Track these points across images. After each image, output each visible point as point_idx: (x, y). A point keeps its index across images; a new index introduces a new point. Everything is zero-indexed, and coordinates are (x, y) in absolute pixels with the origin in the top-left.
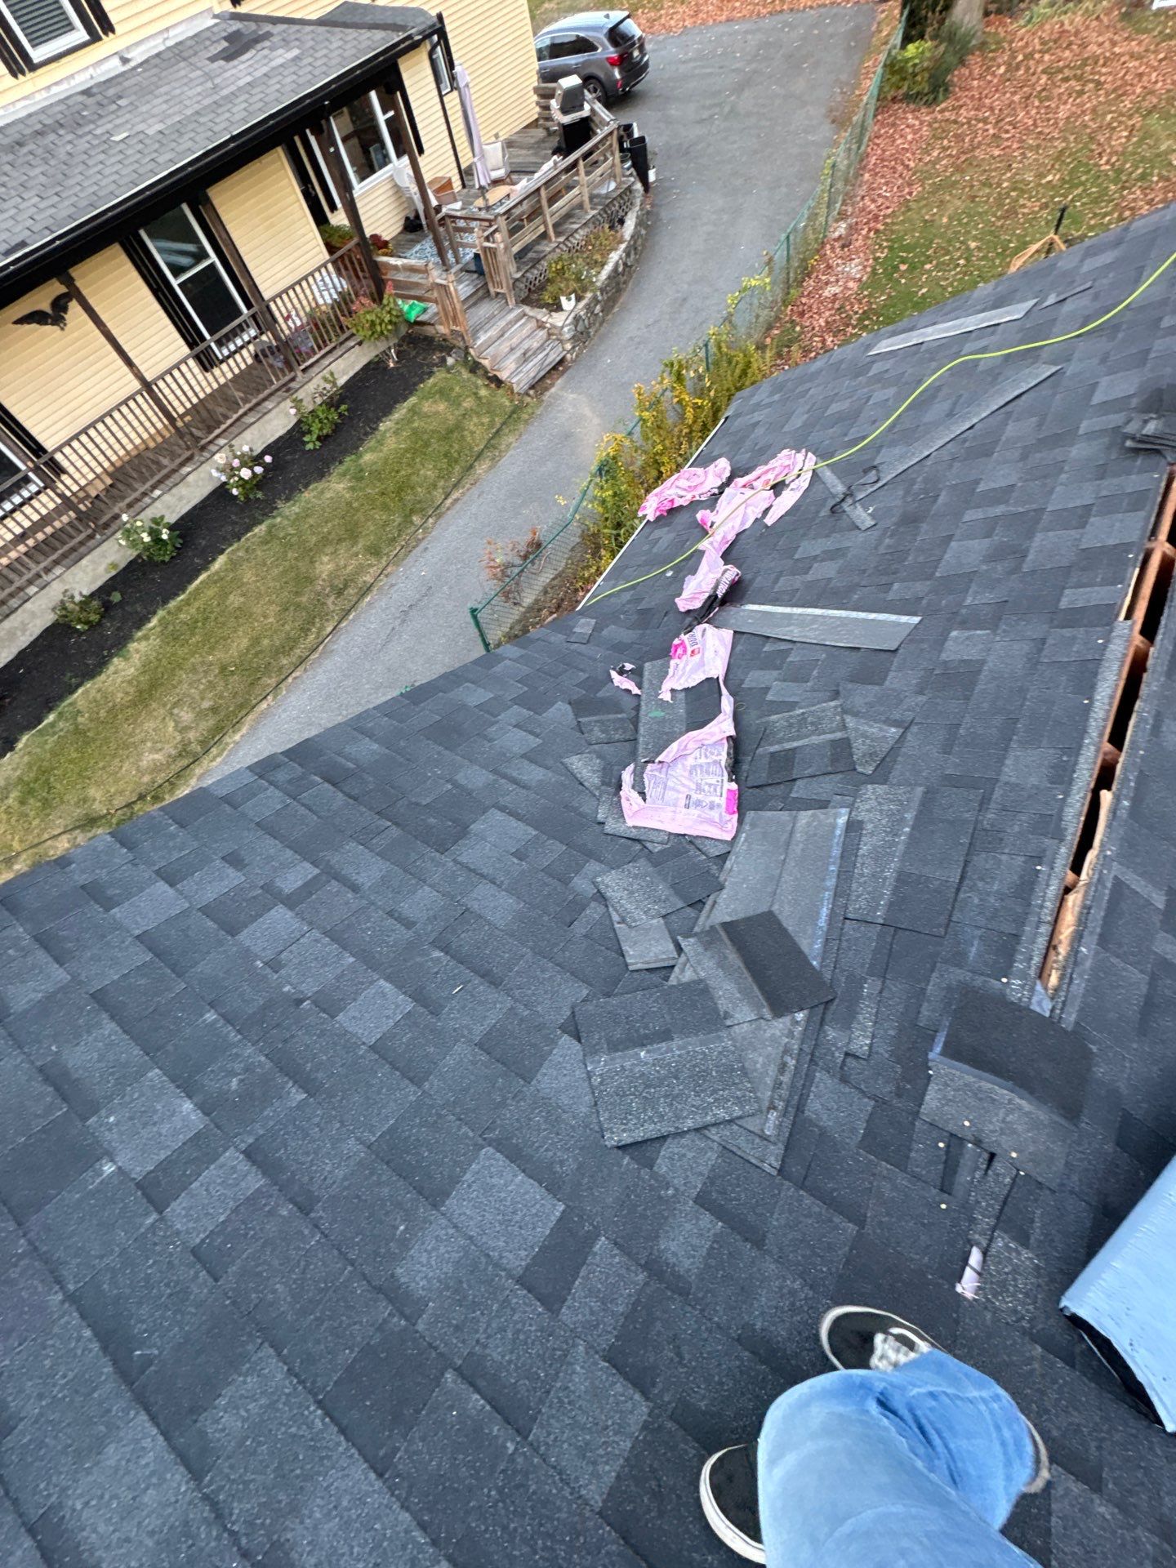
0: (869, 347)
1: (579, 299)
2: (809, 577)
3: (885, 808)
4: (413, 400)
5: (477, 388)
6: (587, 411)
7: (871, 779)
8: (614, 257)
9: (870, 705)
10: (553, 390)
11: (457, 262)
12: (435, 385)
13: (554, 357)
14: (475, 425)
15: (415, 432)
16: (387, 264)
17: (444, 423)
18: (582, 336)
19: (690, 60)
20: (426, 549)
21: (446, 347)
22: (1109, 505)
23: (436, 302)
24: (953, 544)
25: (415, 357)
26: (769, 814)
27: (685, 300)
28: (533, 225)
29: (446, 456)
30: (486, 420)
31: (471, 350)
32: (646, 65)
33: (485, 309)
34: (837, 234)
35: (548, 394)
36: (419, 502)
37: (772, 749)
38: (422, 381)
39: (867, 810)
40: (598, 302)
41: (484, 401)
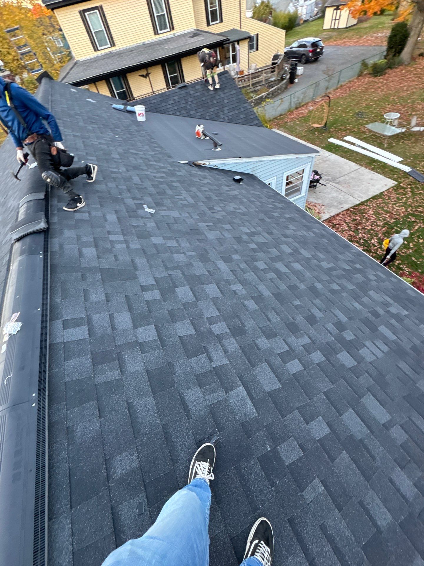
8: (263, 94)
19: (340, 55)
32: (322, 53)
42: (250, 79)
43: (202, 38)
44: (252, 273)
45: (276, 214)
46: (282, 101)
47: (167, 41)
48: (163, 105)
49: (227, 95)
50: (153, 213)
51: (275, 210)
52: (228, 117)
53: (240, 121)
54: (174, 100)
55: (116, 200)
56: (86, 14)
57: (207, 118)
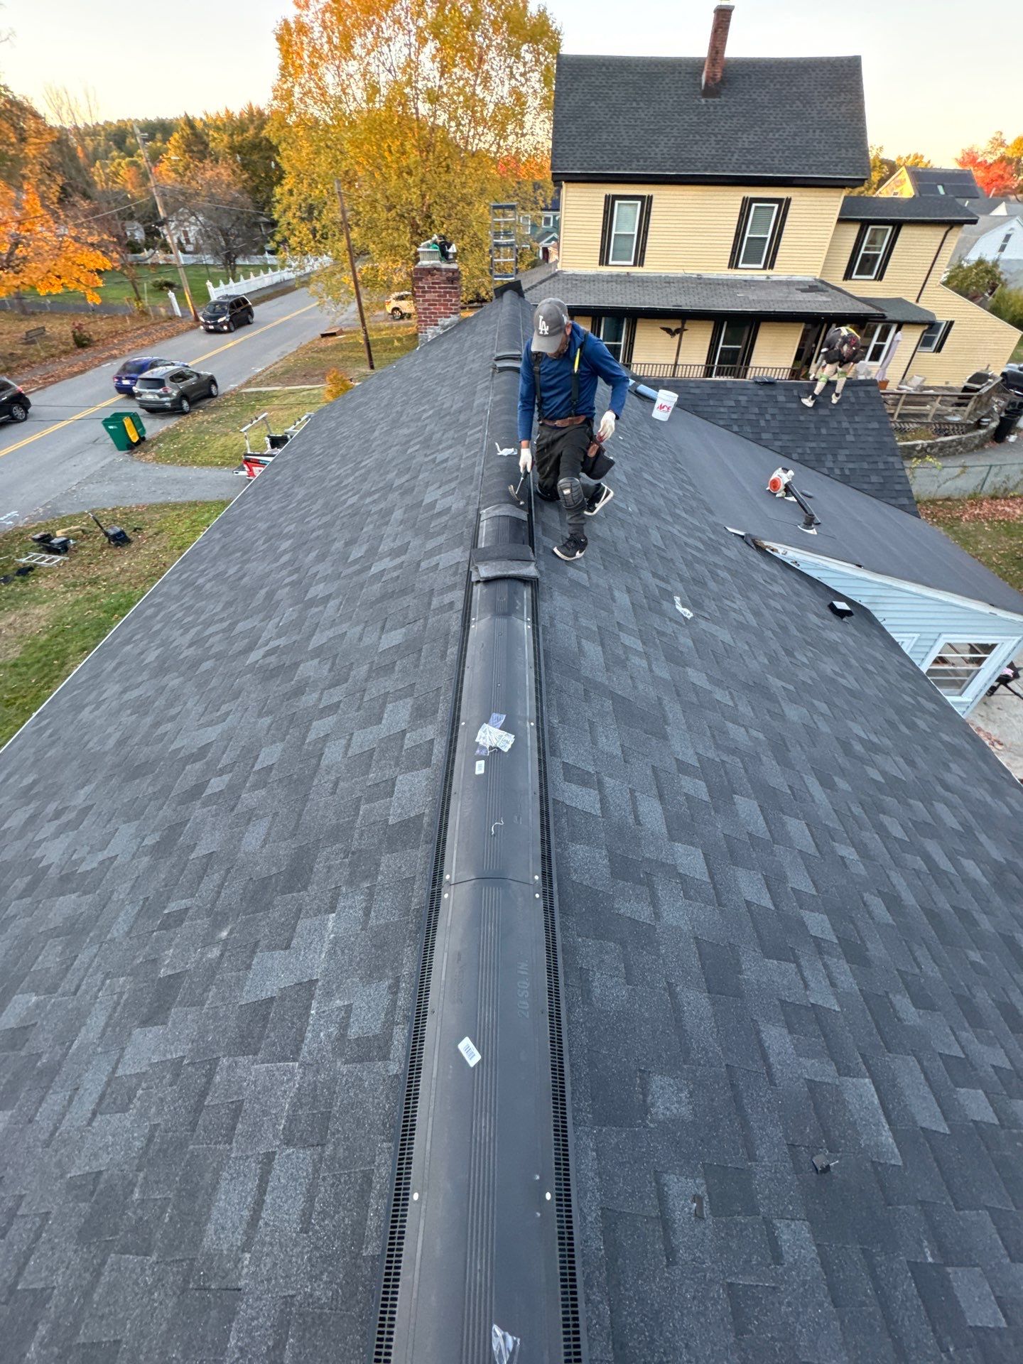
8: (920, 442)
42: (901, 401)
43: (824, 299)
44: (877, 836)
45: (921, 724)
46: (963, 472)
47: (748, 284)
48: (711, 403)
49: (856, 426)
50: (689, 617)
51: (918, 714)
52: (842, 469)
53: (865, 486)
54: (737, 401)
55: (626, 566)
56: (617, 202)
57: (795, 456)
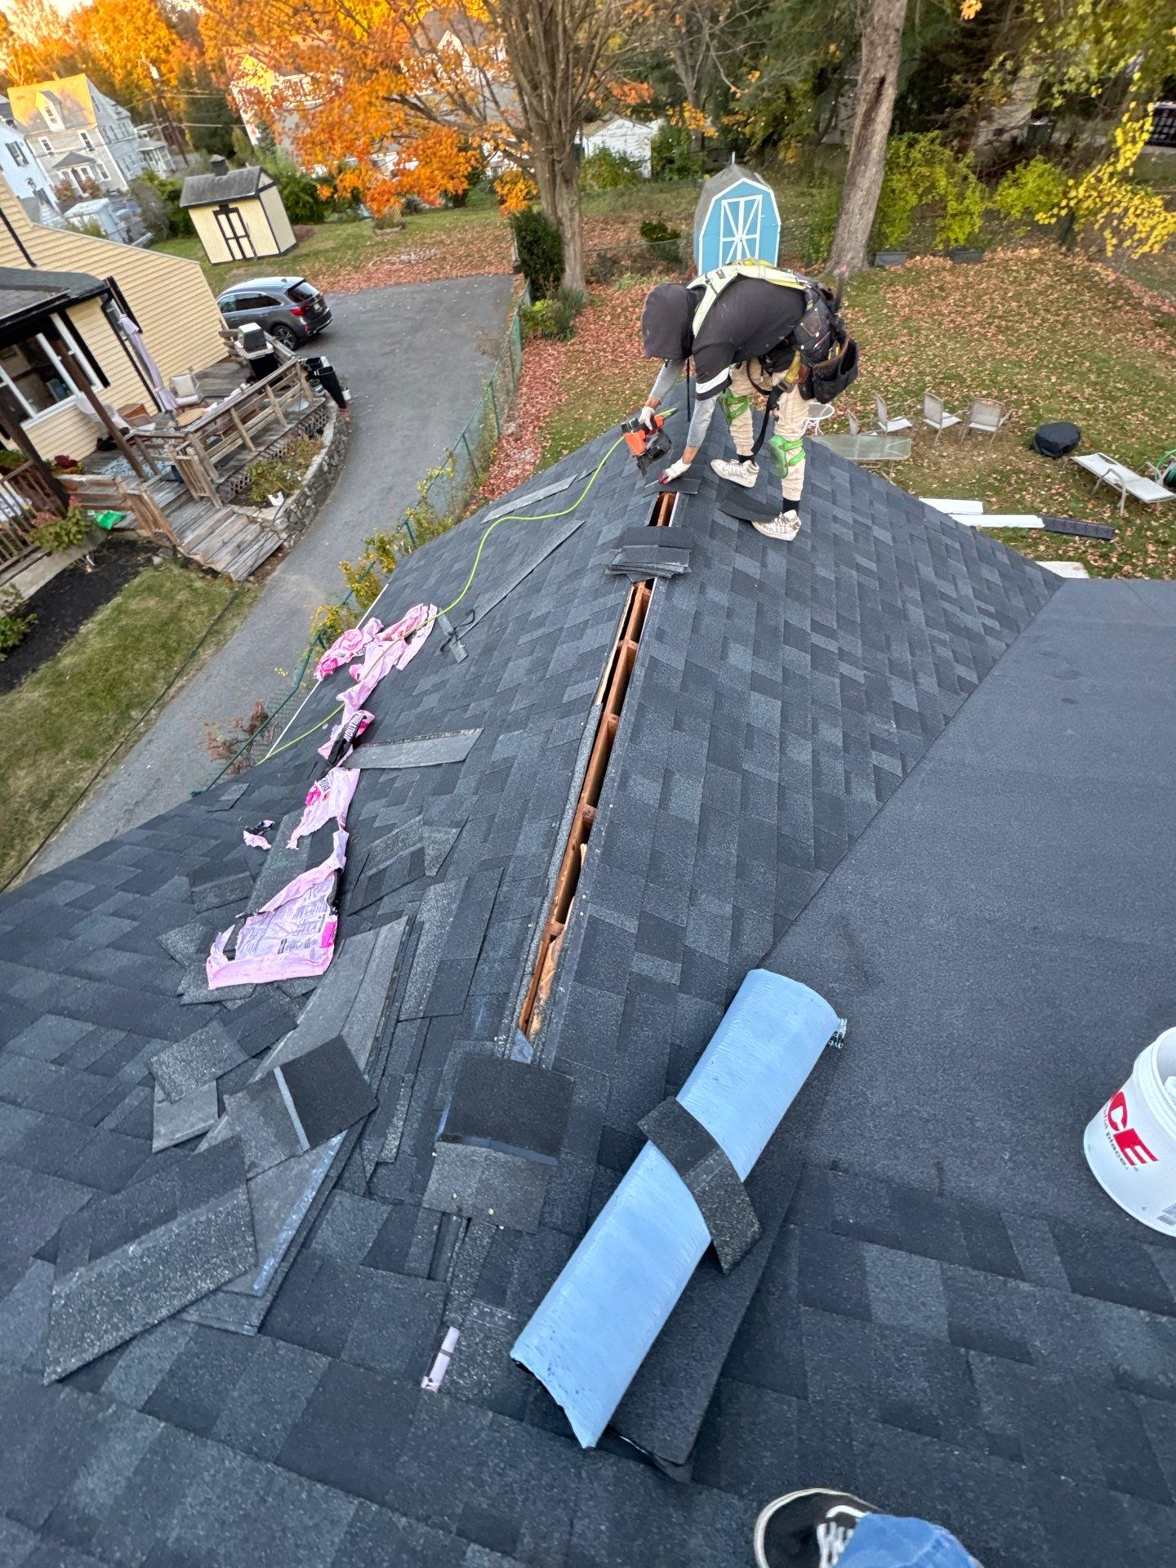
0: (483, 517)
1: (286, 496)
2: (419, 710)
3: (440, 904)
4: (118, 600)
5: (191, 581)
6: (311, 588)
7: (436, 880)
8: (317, 460)
9: (442, 813)
10: (275, 574)
11: (156, 474)
12: (140, 584)
13: (271, 545)
14: (193, 615)
15: (122, 630)
16: (71, 482)
17: (157, 617)
18: (297, 524)
19: (369, 311)
20: (150, 741)
21: (151, 548)
22: (597, 618)
23: (132, 509)
24: (510, 664)
25: (116, 561)
26: (359, 937)
27: (390, 489)
28: (229, 439)
29: (163, 646)
30: (205, 609)
31: (180, 549)
32: (329, 315)
33: (190, 512)
34: (510, 431)
35: (269, 578)
36: (137, 696)
37: (371, 873)
38: (127, 581)
39: (429, 911)
40: (307, 497)
41: (200, 591)
42: (238, 423)
